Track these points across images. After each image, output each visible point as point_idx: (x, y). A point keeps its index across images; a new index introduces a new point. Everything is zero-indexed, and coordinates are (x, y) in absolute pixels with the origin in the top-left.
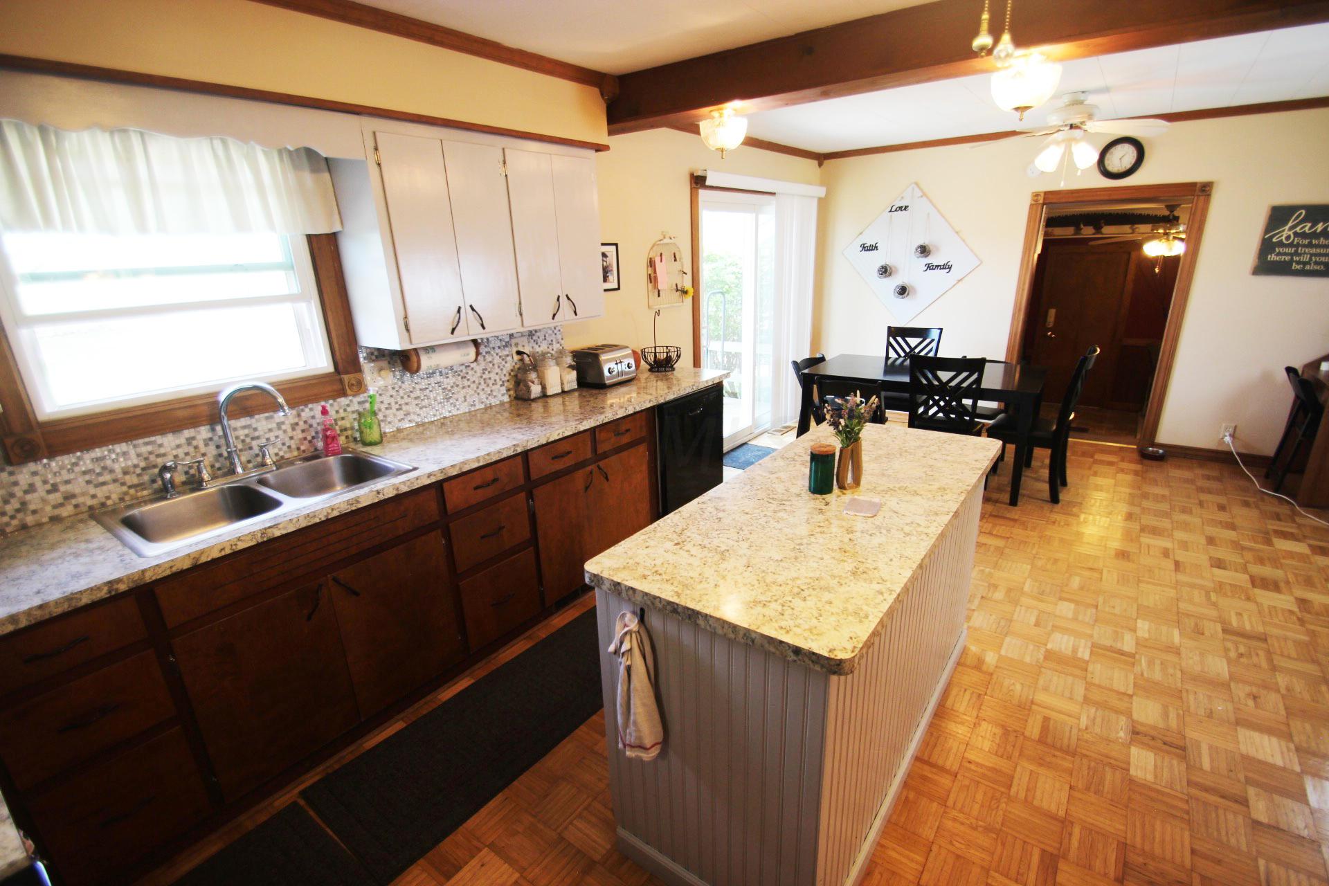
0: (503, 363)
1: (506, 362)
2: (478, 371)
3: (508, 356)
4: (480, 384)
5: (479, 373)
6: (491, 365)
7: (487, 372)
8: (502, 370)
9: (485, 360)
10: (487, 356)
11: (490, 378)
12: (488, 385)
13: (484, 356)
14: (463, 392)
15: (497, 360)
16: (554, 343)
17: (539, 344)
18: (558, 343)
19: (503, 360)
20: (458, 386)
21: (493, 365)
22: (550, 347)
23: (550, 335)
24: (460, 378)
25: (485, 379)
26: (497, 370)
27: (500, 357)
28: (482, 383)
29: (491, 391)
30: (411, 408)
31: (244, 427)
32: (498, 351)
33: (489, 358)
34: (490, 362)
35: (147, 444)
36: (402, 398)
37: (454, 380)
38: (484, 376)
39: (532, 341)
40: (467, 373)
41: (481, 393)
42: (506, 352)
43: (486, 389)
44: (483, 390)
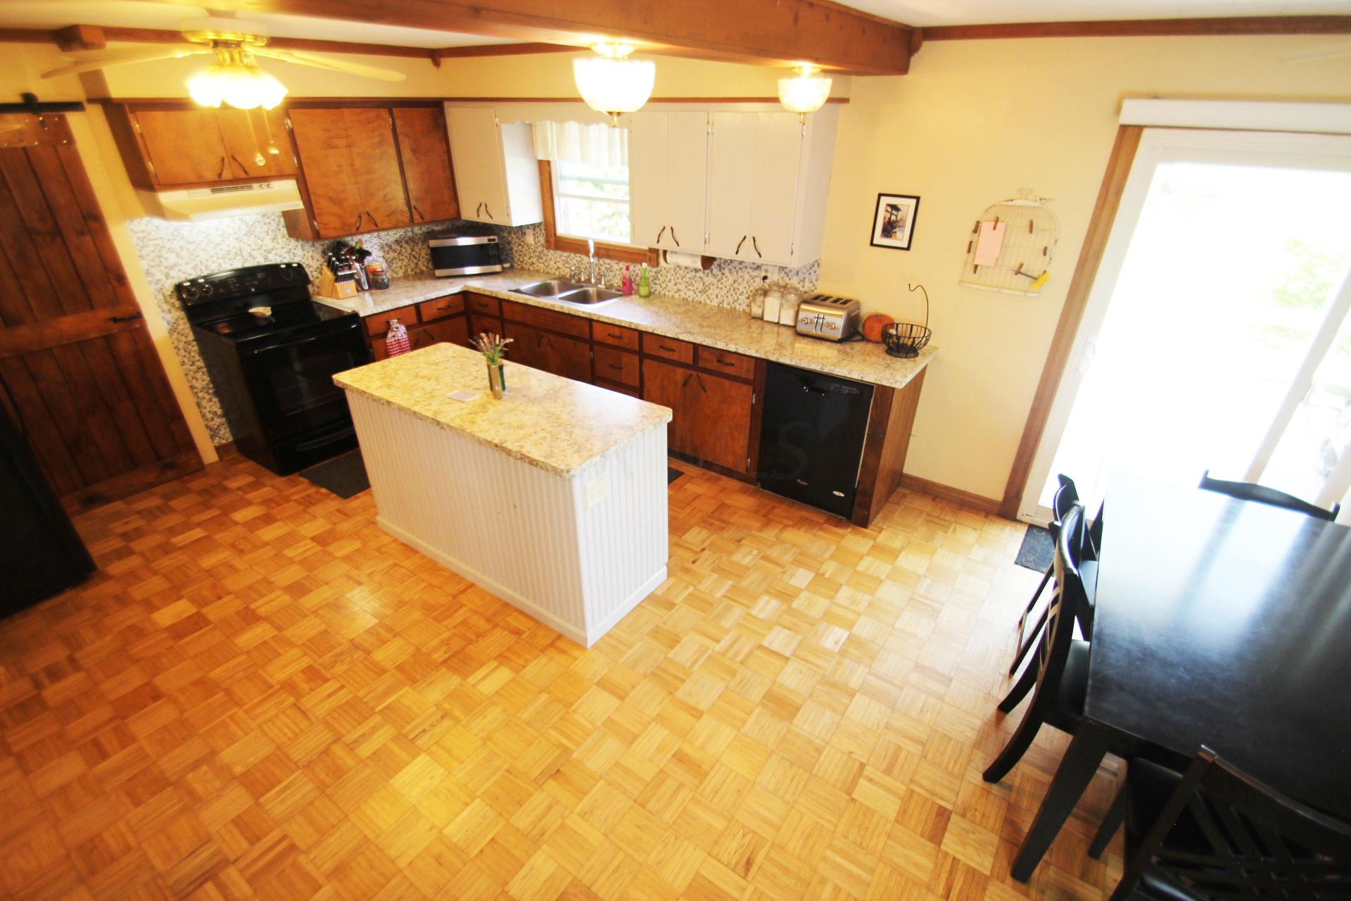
0: (752, 281)
1: (754, 282)
2: (730, 280)
3: (757, 277)
4: (730, 290)
5: (731, 281)
6: (741, 279)
7: (737, 284)
8: (749, 286)
9: (737, 273)
10: (740, 271)
11: (738, 289)
12: (736, 294)
13: (737, 271)
14: (717, 291)
15: (747, 277)
16: (807, 281)
17: (790, 276)
18: (812, 282)
19: (752, 279)
20: (713, 285)
21: (743, 280)
22: (801, 283)
23: (803, 273)
24: (716, 280)
25: (734, 288)
26: (745, 284)
27: (750, 276)
28: (732, 290)
29: (738, 299)
30: (682, 287)
31: (609, 264)
32: (750, 271)
33: (740, 273)
34: (741, 277)
35: (579, 257)
36: (678, 279)
37: (712, 279)
38: (734, 286)
39: (783, 273)
40: (722, 279)
41: (730, 297)
42: (756, 273)
43: (734, 295)
44: (732, 295)
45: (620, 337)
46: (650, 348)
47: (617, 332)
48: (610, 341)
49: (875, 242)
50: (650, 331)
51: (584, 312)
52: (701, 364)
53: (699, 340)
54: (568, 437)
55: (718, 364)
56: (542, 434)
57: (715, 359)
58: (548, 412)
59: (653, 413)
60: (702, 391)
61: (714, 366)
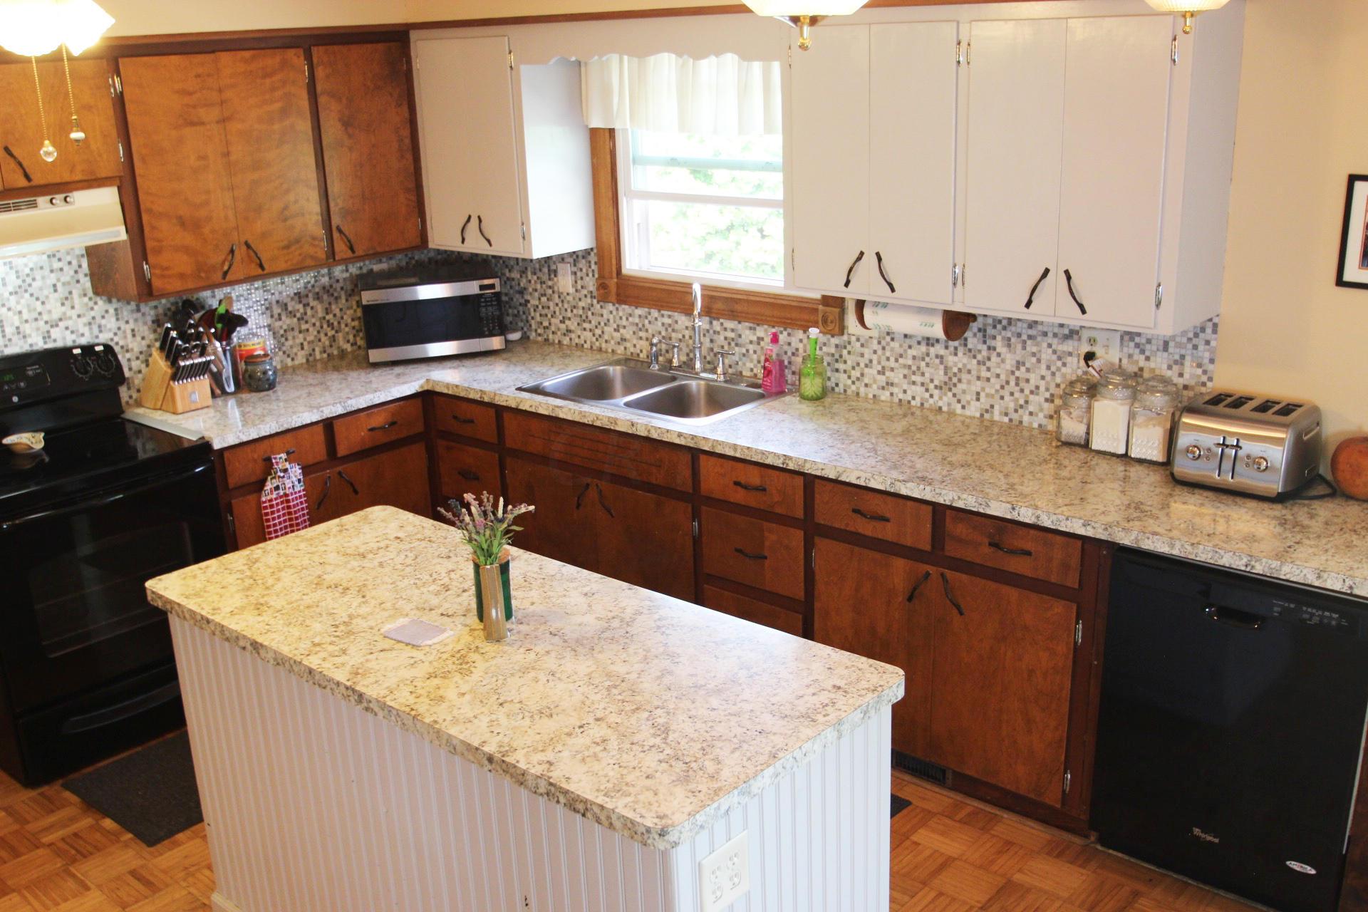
0: (1059, 364)
1: (1064, 365)
2: (1008, 361)
3: (1070, 354)
4: (1008, 383)
5: (1010, 363)
6: (1034, 360)
7: (1023, 369)
8: (1053, 374)
9: (1024, 348)
10: (1029, 342)
11: (1028, 381)
12: (1022, 391)
13: (1024, 342)
14: (977, 386)
15: (1046, 355)
16: (1188, 362)
17: (1147, 353)
18: (1199, 366)
19: (1059, 358)
20: (969, 372)
21: (1039, 361)
22: (1175, 368)
23: (1179, 345)
24: (975, 362)
25: (1017, 378)
26: (1044, 371)
27: (1055, 352)
28: (1012, 383)
29: (1027, 402)
30: (896, 377)
31: (733, 330)
32: (1055, 342)
33: (1031, 347)
34: (1034, 354)
35: (670, 317)
36: (888, 359)
37: (965, 360)
38: (1018, 374)
39: (1132, 344)
40: (989, 359)
41: (1007, 398)
42: (1068, 346)
43: (1017, 395)
44: (1012, 394)
45: (763, 489)
46: (829, 511)
47: (754, 478)
48: (739, 496)
49: (1347, 277)
50: (832, 476)
51: (680, 435)
52: (951, 550)
53: (946, 496)
54: (658, 741)
55: (992, 549)
56: (597, 732)
57: (986, 541)
58: (609, 675)
59: (858, 680)
60: (955, 611)
61: (983, 554)
